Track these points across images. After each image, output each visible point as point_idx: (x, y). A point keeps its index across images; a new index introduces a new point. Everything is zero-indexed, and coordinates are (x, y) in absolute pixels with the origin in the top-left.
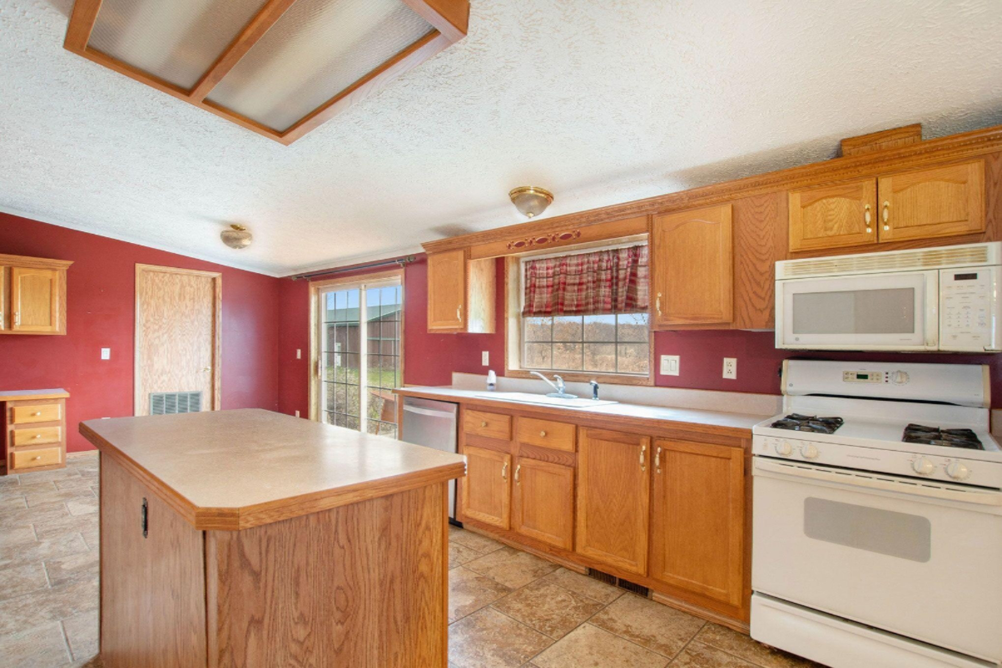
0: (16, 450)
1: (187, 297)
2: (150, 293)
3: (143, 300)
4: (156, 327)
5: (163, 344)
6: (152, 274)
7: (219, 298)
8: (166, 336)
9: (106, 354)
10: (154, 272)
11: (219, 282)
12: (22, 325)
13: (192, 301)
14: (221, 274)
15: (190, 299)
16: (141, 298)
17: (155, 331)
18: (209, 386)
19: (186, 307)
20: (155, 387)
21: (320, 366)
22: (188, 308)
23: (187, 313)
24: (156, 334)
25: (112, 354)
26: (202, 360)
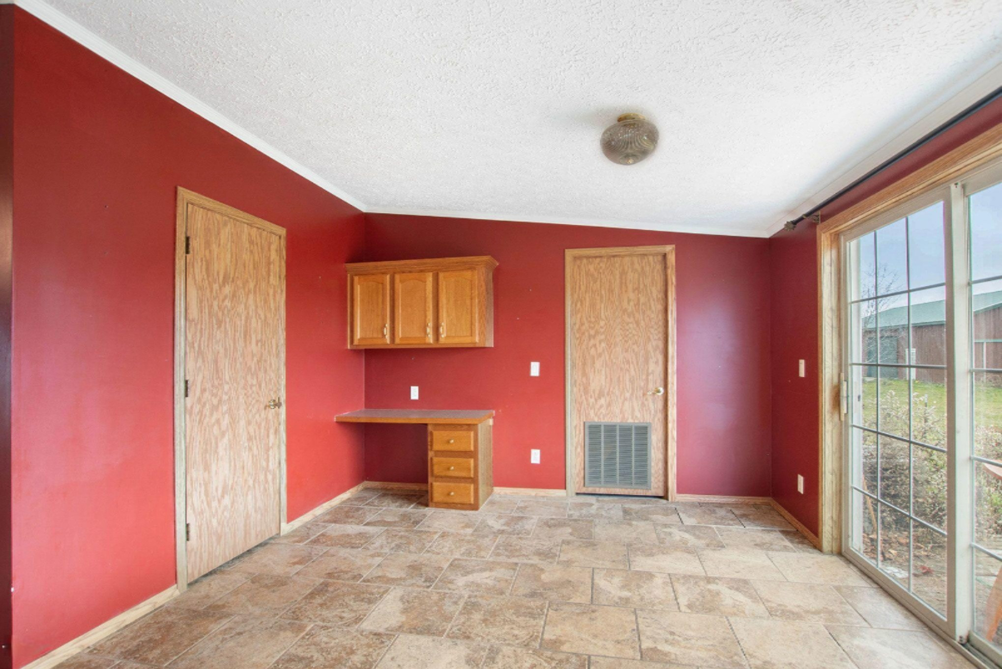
0: (435, 481)
1: (630, 286)
2: (583, 288)
3: (576, 296)
4: (592, 332)
5: (600, 355)
6: (585, 261)
7: (672, 283)
8: (603, 345)
9: (535, 369)
10: (588, 257)
11: (672, 259)
12: (447, 337)
13: (637, 291)
14: (674, 246)
15: (634, 291)
16: (572, 295)
17: (590, 337)
18: (660, 416)
19: (629, 301)
20: (592, 413)
21: (844, 393)
22: (632, 303)
23: (630, 310)
24: (592, 342)
25: (542, 369)
26: (650, 377)
